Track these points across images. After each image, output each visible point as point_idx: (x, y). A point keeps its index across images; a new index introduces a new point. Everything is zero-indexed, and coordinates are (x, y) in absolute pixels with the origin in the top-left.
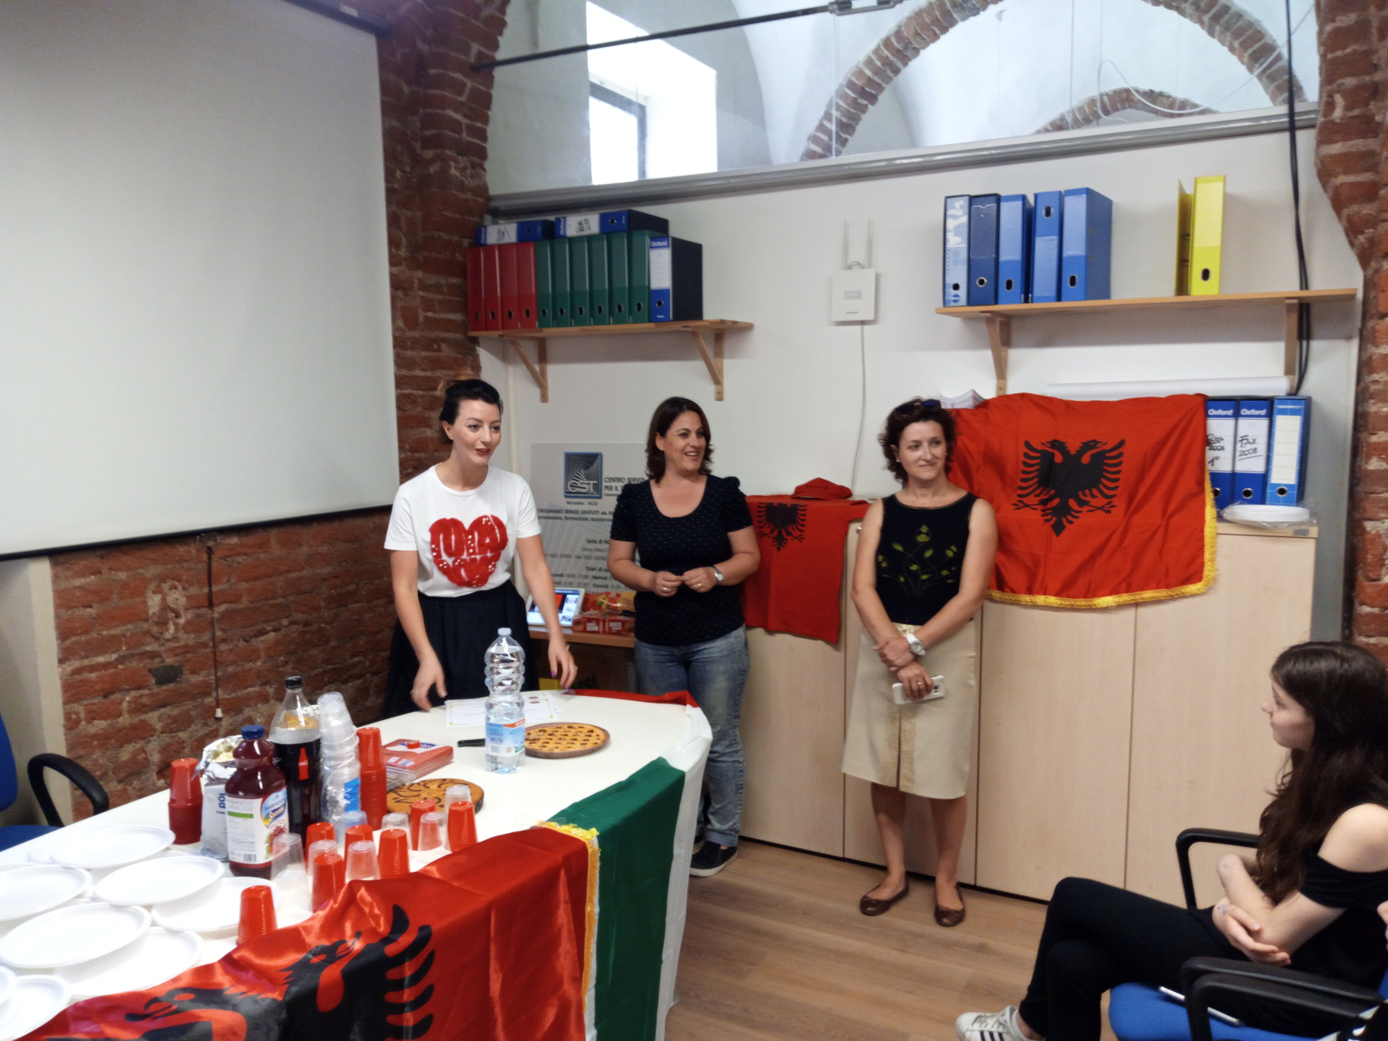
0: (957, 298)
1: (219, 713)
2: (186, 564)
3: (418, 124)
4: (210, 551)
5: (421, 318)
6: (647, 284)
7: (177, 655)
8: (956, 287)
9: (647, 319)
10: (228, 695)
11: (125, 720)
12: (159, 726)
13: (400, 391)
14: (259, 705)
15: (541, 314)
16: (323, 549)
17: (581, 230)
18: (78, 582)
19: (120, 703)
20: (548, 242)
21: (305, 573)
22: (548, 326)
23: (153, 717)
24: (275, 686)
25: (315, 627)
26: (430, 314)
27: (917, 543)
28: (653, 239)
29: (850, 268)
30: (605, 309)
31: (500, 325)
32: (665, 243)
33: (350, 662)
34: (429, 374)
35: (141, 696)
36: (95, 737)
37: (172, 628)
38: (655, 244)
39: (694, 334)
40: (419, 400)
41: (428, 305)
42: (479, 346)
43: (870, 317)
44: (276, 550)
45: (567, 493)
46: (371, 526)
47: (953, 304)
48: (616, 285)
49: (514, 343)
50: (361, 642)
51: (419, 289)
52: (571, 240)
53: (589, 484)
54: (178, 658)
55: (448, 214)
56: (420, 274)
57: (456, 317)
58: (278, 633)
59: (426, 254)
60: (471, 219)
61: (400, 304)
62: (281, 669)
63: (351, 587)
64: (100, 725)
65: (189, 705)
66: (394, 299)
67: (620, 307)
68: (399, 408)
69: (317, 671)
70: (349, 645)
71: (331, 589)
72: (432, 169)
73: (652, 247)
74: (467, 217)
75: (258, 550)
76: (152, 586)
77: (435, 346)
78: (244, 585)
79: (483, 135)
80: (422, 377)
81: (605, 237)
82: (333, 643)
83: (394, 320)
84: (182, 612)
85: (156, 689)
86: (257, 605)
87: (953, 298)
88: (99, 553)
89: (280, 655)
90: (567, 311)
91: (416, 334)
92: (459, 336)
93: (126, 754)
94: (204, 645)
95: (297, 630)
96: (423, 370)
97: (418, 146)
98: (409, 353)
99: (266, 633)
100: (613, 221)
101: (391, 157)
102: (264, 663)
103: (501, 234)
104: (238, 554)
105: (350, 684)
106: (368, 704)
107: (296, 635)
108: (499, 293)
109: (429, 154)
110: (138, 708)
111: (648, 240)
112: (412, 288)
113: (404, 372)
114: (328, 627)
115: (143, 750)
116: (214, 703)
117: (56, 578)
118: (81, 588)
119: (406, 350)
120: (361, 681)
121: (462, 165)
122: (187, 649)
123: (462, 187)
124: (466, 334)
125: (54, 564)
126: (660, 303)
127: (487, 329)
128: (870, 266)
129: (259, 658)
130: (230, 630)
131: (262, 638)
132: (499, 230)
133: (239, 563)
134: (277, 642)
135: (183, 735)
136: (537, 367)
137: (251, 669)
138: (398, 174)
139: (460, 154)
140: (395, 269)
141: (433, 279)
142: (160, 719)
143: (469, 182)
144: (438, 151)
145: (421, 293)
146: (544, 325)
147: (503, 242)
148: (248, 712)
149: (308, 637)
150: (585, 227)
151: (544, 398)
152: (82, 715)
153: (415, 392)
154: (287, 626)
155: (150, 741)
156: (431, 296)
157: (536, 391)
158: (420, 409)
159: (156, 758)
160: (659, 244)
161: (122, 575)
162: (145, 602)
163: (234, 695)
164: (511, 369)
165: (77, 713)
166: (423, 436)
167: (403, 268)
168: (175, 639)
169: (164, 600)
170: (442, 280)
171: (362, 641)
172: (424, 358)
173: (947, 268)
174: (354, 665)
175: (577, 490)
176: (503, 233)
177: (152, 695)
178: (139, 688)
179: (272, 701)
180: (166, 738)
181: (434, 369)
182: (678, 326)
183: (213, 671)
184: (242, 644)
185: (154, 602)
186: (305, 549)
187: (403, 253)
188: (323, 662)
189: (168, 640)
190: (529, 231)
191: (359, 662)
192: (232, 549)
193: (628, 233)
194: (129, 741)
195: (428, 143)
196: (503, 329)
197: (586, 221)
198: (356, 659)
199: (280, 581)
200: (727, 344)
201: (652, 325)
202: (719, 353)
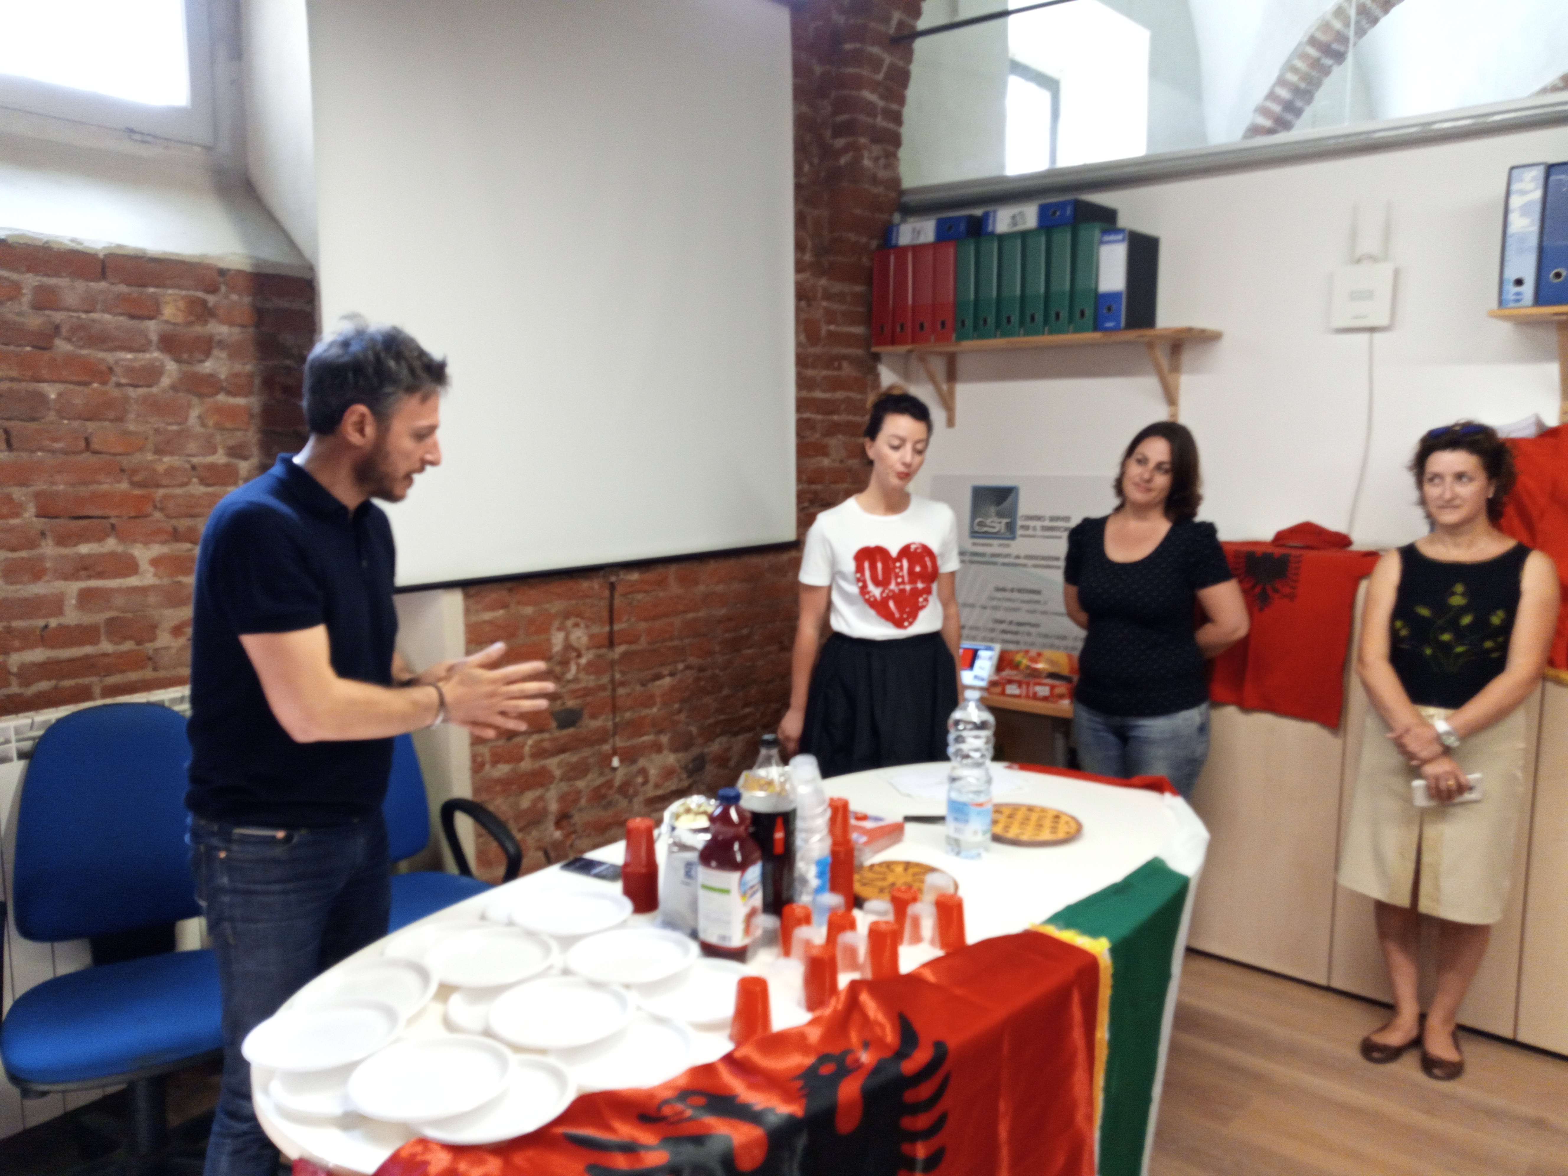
0: (1519, 297)
1: (616, 762)
2: (588, 601)
3: (829, 109)
4: (612, 587)
5: (823, 333)
6: (1094, 286)
7: (577, 697)
8: (1519, 282)
9: (1092, 328)
10: (624, 742)
11: (526, 765)
12: (558, 773)
13: (800, 415)
14: (654, 756)
15: (959, 325)
16: (720, 588)
17: (1015, 224)
18: (488, 616)
19: (523, 746)
20: (972, 240)
21: (701, 614)
22: (967, 339)
23: (553, 763)
24: (669, 735)
25: (709, 673)
26: (832, 327)
27: (1450, 608)
28: (1104, 232)
29: (1359, 261)
30: (1039, 317)
31: (910, 337)
32: (1120, 237)
33: (742, 712)
34: (829, 395)
35: (542, 741)
36: (499, 781)
37: (573, 668)
38: (1107, 238)
39: (1150, 345)
40: (818, 425)
41: (830, 316)
42: (881, 362)
43: (1384, 321)
44: (675, 589)
47: (1512, 305)
48: (1054, 288)
49: (923, 360)
51: (823, 298)
52: (1002, 238)
54: (579, 701)
55: (858, 211)
56: (823, 282)
57: (859, 330)
58: (674, 678)
59: (832, 258)
60: (882, 217)
61: (804, 315)
63: (745, 631)
64: (503, 769)
65: (586, 752)
66: (798, 310)
67: (1057, 314)
68: (798, 434)
69: (709, 721)
70: (741, 695)
71: (725, 632)
72: (843, 161)
73: (1103, 242)
74: (876, 215)
75: (657, 588)
76: (556, 624)
77: (836, 364)
78: (643, 625)
79: (897, 119)
80: (821, 399)
81: (1044, 232)
82: (726, 692)
83: (797, 335)
84: (583, 652)
85: (557, 733)
86: (655, 647)
87: (1513, 298)
88: (509, 585)
89: (675, 702)
90: (991, 320)
91: (818, 350)
92: (860, 352)
93: (526, 800)
94: (603, 688)
95: (692, 675)
96: (824, 391)
97: (828, 133)
98: (811, 372)
99: (663, 677)
100: (1054, 213)
101: (801, 148)
102: (658, 711)
104: (639, 592)
105: (741, 737)
107: (690, 681)
108: (910, 301)
109: (840, 143)
110: (540, 753)
111: (1097, 233)
112: (815, 298)
113: (805, 394)
114: (721, 674)
115: (541, 798)
116: (610, 752)
117: (467, 611)
118: (490, 622)
119: (808, 368)
121: (875, 154)
122: (587, 692)
123: (874, 180)
124: (868, 350)
125: (467, 596)
126: (1109, 309)
127: (893, 342)
128: (1386, 259)
129: (654, 704)
130: (628, 672)
131: (659, 682)
132: (913, 229)
133: (639, 601)
134: (673, 688)
135: (581, 784)
136: (947, 386)
137: (647, 716)
138: (806, 167)
139: (875, 140)
140: (800, 276)
141: (837, 287)
142: (560, 765)
143: (882, 174)
144: (850, 139)
145: (824, 304)
146: (962, 337)
147: (918, 242)
148: (642, 762)
149: (702, 683)
150: (1019, 221)
151: (953, 422)
152: (487, 757)
153: (815, 416)
154: (682, 671)
155: (548, 790)
156: (835, 306)
157: (944, 414)
158: (818, 435)
159: (554, 807)
160: (1112, 237)
161: (529, 610)
162: (548, 640)
163: (629, 743)
165: (482, 756)
167: (810, 275)
168: (576, 680)
169: (567, 638)
170: (846, 288)
171: (753, 691)
172: (824, 377)
173: (1507, 258)
174: (745, 717)
176: (919, 232)
177: (554, 739)
178: (541, 731)
179: (665, 752)
180: (564, 787)
181: (834, 390)
182: (1132, 335)
183: (611, 716)
184: (639, 688)
185: (558, 640)
186: (702, 588)
187: (808, 257)
188: (716, 711)
189: (569, 682)
190: (950, 228)
191: (749, 713)
192: (633, 585)
193: (1072, 227)
194: (529, 787)
195: (840, 130)
196: (914, 341)
197: (1021, 213)
198: (747, 710)
199: (677, 621)
200: (1187, 357)
201: (1097, 335)
202: (1176, 368)
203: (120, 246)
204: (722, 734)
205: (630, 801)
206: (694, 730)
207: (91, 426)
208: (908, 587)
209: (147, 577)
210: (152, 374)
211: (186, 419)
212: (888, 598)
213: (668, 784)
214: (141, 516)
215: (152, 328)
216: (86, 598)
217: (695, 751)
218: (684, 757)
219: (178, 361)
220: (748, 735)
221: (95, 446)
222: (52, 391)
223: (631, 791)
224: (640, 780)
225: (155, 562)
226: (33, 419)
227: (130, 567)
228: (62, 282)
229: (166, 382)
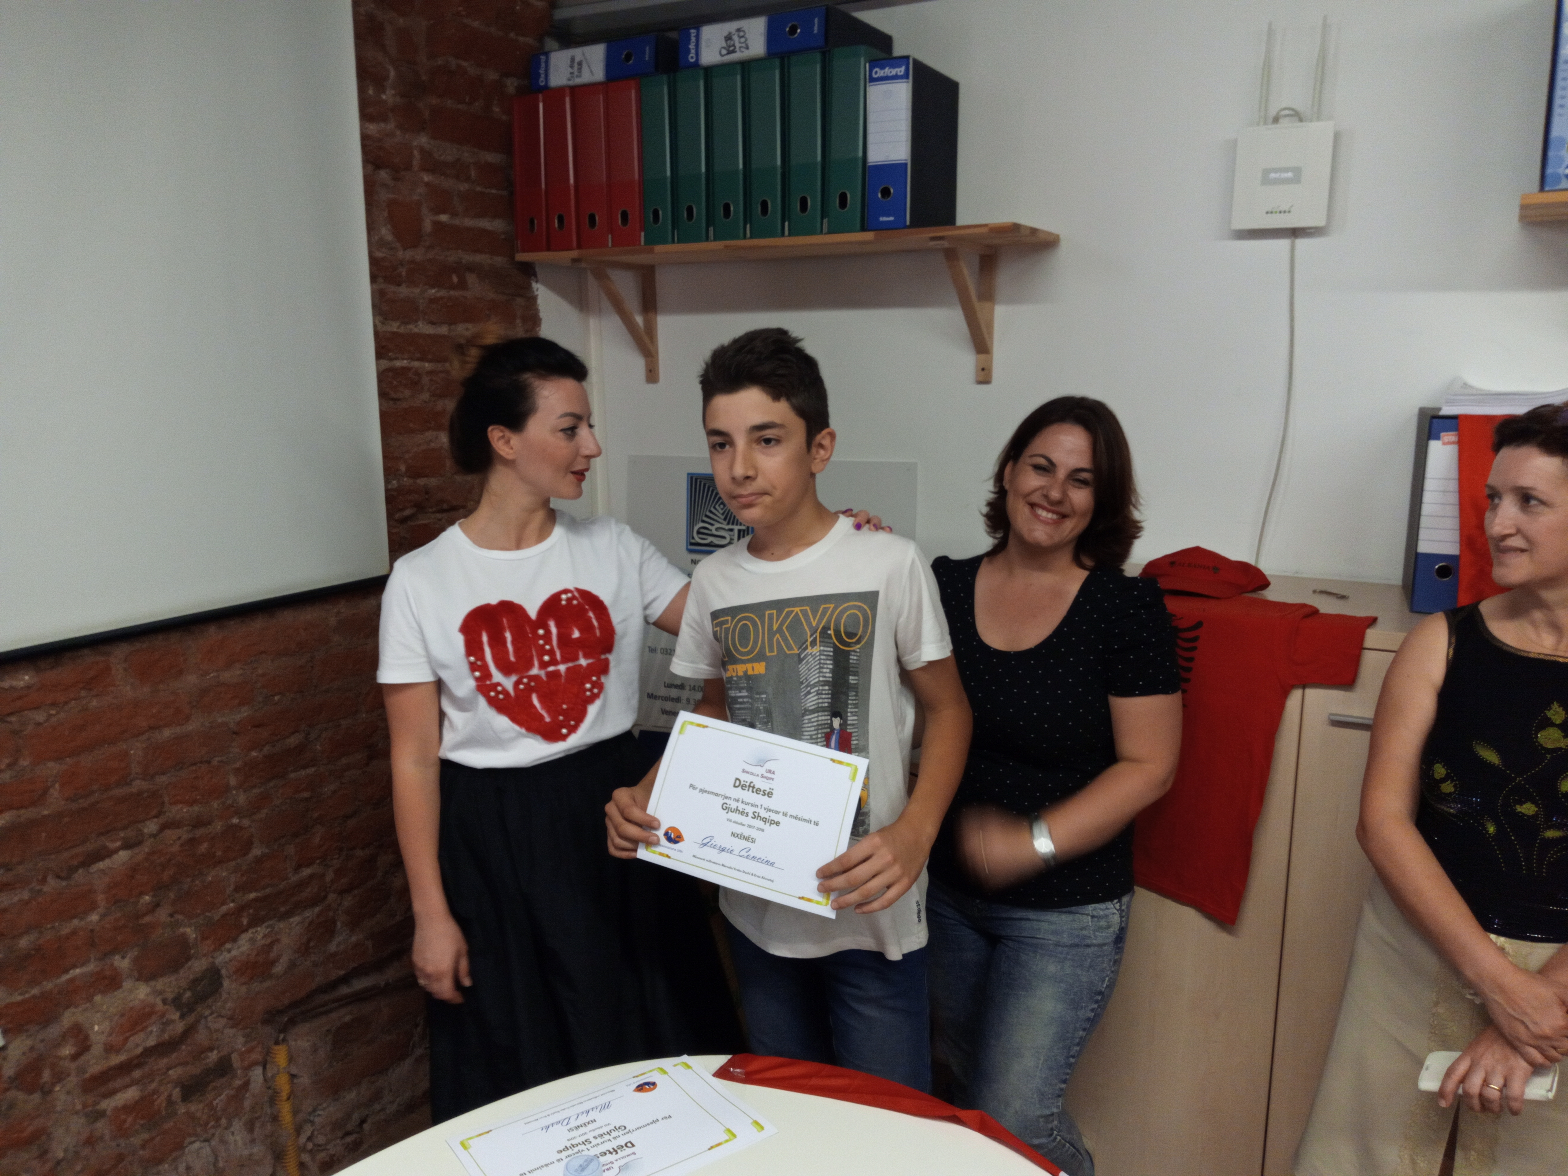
5: (427, 226)
6: (860, 154)
9: (858, 226)
10: (20, 994)
13: (385, 363)
14: (98, 998)
15: (651, 219)
16: (233, 674)
17: (730, 52)
20: (665, 78)
21: (190, 727)
22: (664, 241)
24: (132, 954)
25: (218, 826)
26: (444, 218)
28: (875, 63)
29: (1276, 120)
30: (775, 206)
31: (574, 240)
32: (901, 71)
33: (294, 878)
34: (443, 330)
38: (878, 72)
39: (951, 255)
40: (426, 380)
41: (441, 200)
42: (537, 282)
43: (1314, 218)
44: (126, 688)
45: (692, 544)
46: (333, 621)
48: (797, 159)
49: (601, 277)
50: (317, 840)
51: (424, 169)
52: (710, 72)
53: (732, 530)
55: (476, 24)
56: (423, 140)
57: (496, 225)
58: (137, 850)
59: (434, 101)
60: (522, 39)
61: (384, 196)
62: (147, 919)
63: (293, 741)
66: (370, 187)
67: (804, 202)
68: (383, 395)
69: (224, 909)
70: (290, 850)
71: (251, 749)
73: (873, 80)
74: (512, 35)
75: (83, 693)
77: (455, 279)
80: (429, 336)
81: (777, 62)
82: (257, 851)
83: (371, 227)
86: (84, 803)
89: (141, 894)
90: (699, 213)
91: (418, 254)
92: (499, 261)
95: (179, 838)
96: (433, 323)
98: (404, 291)
99: (110, 853)
100: (793, 30)
102: (103, 916)
103: (577, 65)
105: (295, 920)
106: (333, 947)
107: (175, 848)
108: (572, 181)
111: (864, 66)
112: (408, 167)
113: (394, 327)
114: (246, 822)
119: (399, 285)
120: (317, 910)
124: (513, 258)
126: (886, 192)
127: (550, 247)
128: (1318, 116)
129: (91, 907)
130: (20, 863)
131: (101, 865)
132: (573, 59)
133: (39, 724)
134: (134, 870)
136: (639, 320)
137: (74, 933)
140: (373, 128)
141: (448, 152)
145: (427, 178)
146: (654, 240)
147: (578, 81)
148: (68, 1018)
149: (204, 847)
150: (737, 45)
151: (652, 375)
153: (416, 364)
154: (154, 836)
156: (448, 183)
157: (639, 363)
158: (426, 396)
160: (888, 71)
164: (593, 322)
166: (433, 445)
167: (391, 126)
170: (467, 155)
171: (318, 837)
172: (432, 301)
174: (302, 884)
175: (710, 539)
176: (580, 64)
179: (127, 985)
181: (452, 322)
182: (921, 237)
184: (52, 886)
186: (192, 679)
187: (389, 96)
188: (236, 890)
190: (628, 57)
191: (312, 877)
192: (20, 698)
193: (824, 54)
196: (579, 247)
197: (739, 30)
198: (306, 872)
199: (136, 749)
200: (1004, 277)
201: (869, 236)
202: (988, 295)
204: (255, 922)
205: (46, 1092)
206: (190, 932)
208: (562, 668)
212: (529, 690)
213: (138, 1038)
217: (198, 966)
218: (169, 984)
220: (310, 914)
223: (46, 1076)
224: (67, 1051)
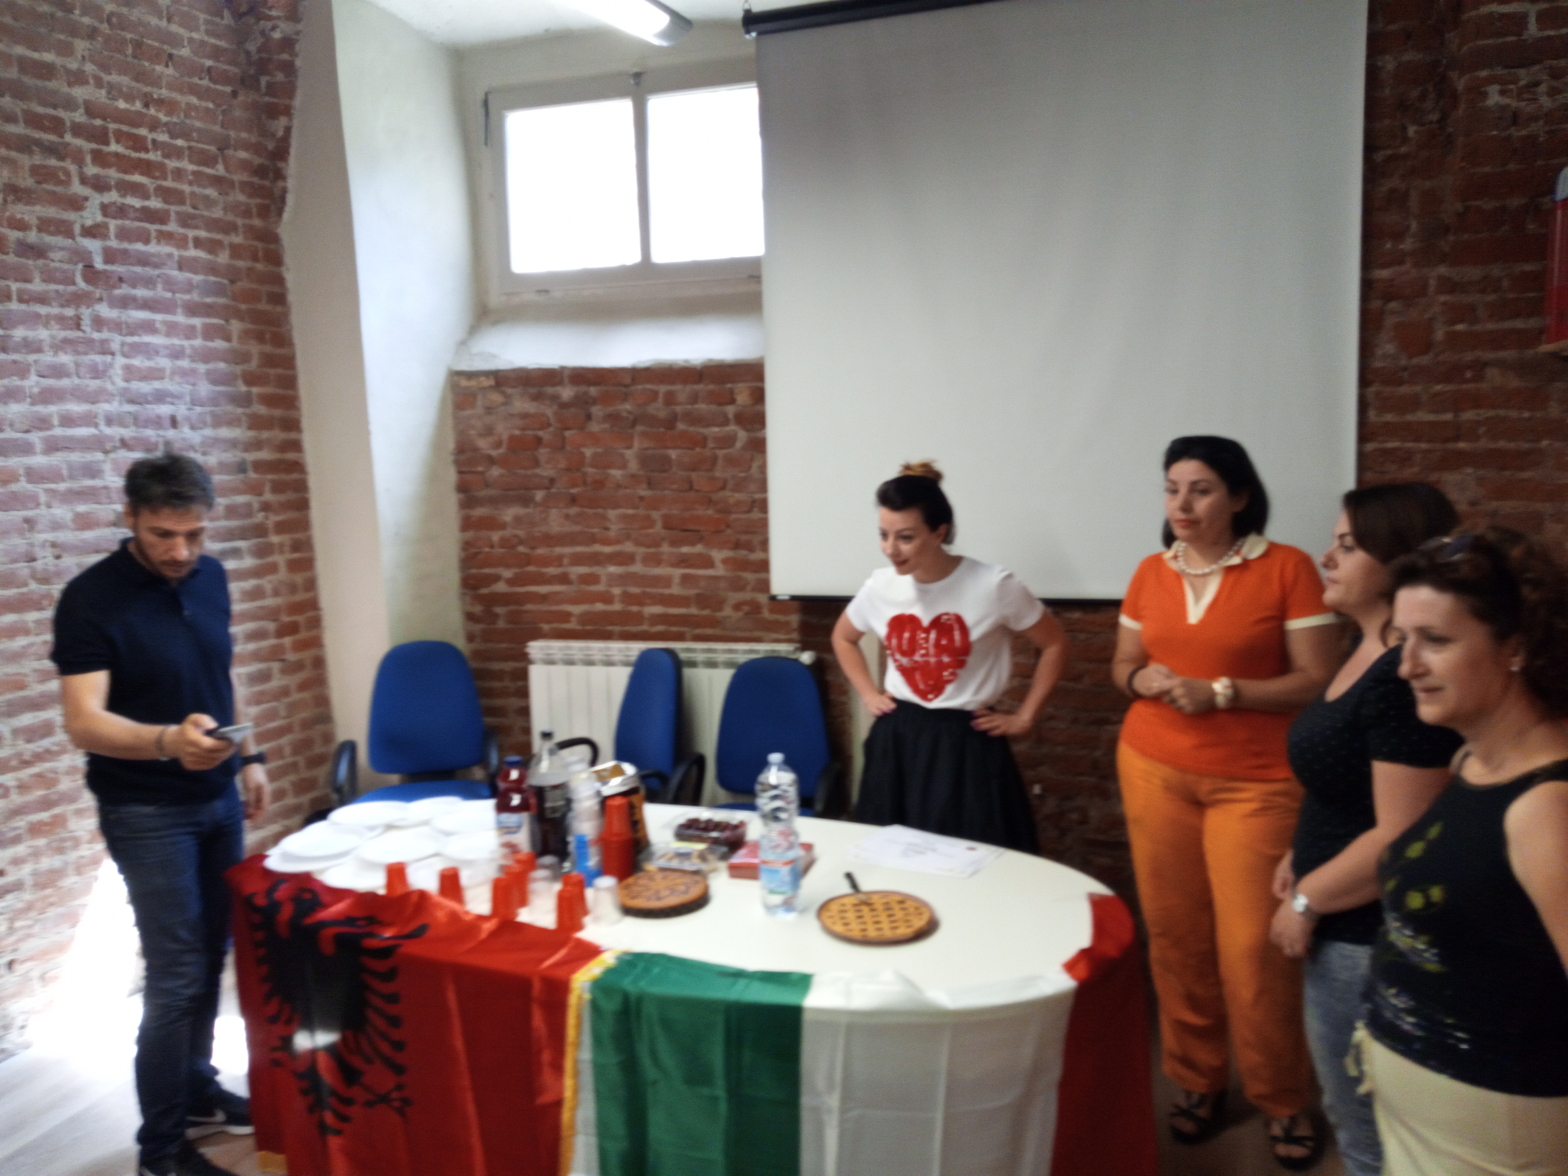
13: (1374, 445)
34: (1447, 417)
61: (1392, 321)
68: (1367, 469)
80: (1428, 422)
98: (1380, 391)
119: (1398, 385)
153: (1410, 445)
158: (1416, 469)
203: (711, 360)
207: (694, 475)
209: (720, 570)
210: (728, 441)
211: (750, 467)
214: (718, 532)
215: (731, 410)
216: (686, 580)
219: (747, 430)
221: (696, 487)
222: (673, 454)
225: (725, 561)
226: (665, 471)
227: (708, 563)
228: (677, 387)
229: (739, 444)
